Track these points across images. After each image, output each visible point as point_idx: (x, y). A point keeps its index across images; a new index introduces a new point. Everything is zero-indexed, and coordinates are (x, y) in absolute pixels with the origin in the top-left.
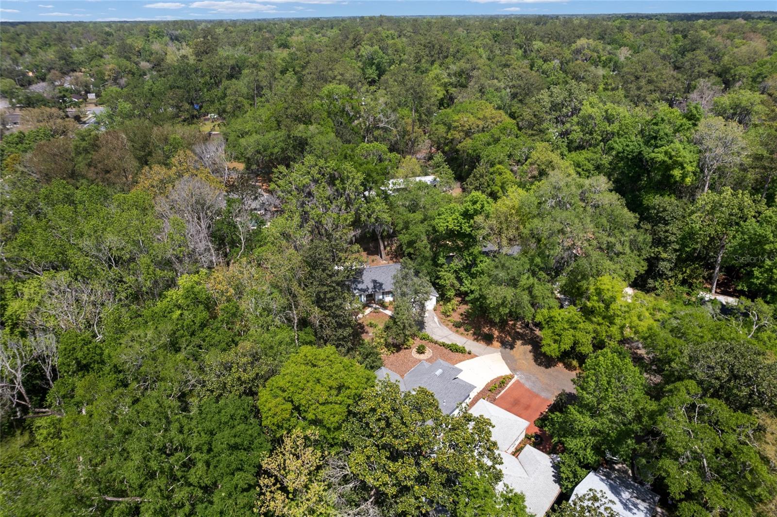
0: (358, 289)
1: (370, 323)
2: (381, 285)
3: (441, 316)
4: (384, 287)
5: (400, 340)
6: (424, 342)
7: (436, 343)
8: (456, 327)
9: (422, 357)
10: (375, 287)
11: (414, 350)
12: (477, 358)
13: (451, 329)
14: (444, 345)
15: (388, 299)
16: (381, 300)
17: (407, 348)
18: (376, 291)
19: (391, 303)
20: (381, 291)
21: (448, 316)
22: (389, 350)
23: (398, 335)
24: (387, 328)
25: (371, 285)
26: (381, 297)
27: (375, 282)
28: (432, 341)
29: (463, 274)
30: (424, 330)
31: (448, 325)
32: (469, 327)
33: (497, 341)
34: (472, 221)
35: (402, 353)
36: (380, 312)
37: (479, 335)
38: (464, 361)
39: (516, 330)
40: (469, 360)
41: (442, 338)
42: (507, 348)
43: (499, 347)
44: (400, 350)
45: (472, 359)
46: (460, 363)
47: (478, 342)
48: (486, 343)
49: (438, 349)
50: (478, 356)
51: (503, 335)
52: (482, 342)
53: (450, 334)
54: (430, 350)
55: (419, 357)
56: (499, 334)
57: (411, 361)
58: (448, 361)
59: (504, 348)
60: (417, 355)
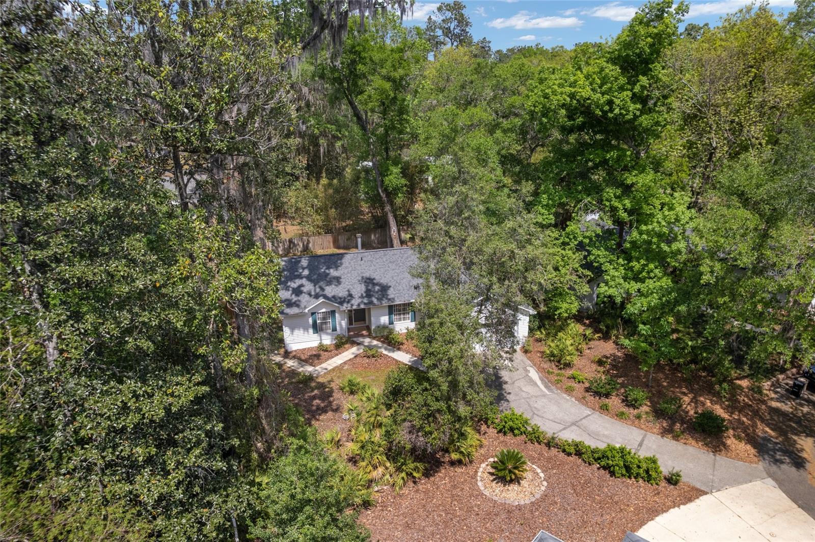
0: (325, 297)
1: (351, 384)
2: (385, 289)
3: (546, 365)
4: (391, 293)
5: (438, 438)
6: (512, 443)
7: (550, 444)
8: (597, 394)
9: (514, 495)
10: (369, 294)
11: (484, 469)
12: (704, 498)
13: (582, 400)
14: (578, 451)
15: (403, 326)
16: (384, 327)
17: (460, 462)
18: (371, 303)
19: (409, 335)
20: (385, 303)
21: (568, 365)
22: (399, 470)
23: (431, 416)
24: (396, 393)
25: (359, 290)
26: (385, 320)
27: (369, 281)
28: (535, 437)
29: (600, 254)
30: (506, 404)
31: (569, 391)
32: (634, 395)
33: (737, 438)
34: (644, 80)
35: (443, 477)
36: (381, 355)
38: (664, 511)
39: (769, 404)
40: (679, 506)
41: (564, 429)
42: (782, 462)
43: (756, 459)
44: (438, 467)
45: (687, 503)
46: (652, 519)
47: (678, 440)
48: (706, 445)
49: (563, 464)
50: (705, 493)
51: (745, 419)
52: (691, 441)
53: (586, 417)
54: (539, 471)
55: (504, 494)
56: (731, 416)
57: (476, 509)
58: (608, 511)
59: (775, 464)
60: (498, 488)
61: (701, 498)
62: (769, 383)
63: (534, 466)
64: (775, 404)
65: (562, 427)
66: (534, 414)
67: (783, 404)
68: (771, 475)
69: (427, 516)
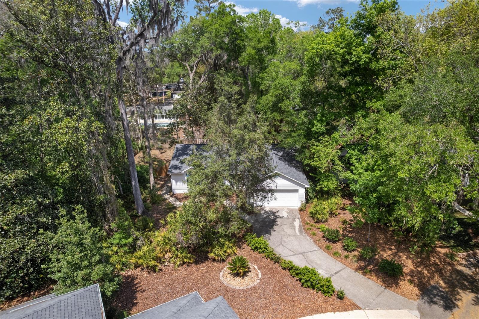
3: (308, 219)
7: (277, 260)
8: (329, 240)
9: (237, 284)
13: (317, 242)
14: (290, 268)
17: (214, 260)
21: (319, 221)
28: (270, 256)
30: (267, 236)
31: (313, 235)
32: (352, 244)
33: (411, 282)
35: (203, 267)
37: (371, 260)
38: (322, 312)
39: (456, 267)
40: (335, 312)
41: (293, 255)
42: (435, 303)
43: (416, 297)
44: (205, 260)
45: (342, 311)
46: (311, 315)
47: (365, 275)
48: (383, 281)
49: (277, 273)
50: (360, 308)
51: (426, 272)
52: (375, 278)
53: (313, 251)
54: (260, 274)
55: (231, 282)
56: (416, 268)
57: (210, 286)
58: (285, 304)
59: (429, 303)
60: (230, 277)
61: (355, 311)
62: (465, 254)
63: (259, 271)
64: (460, 268)
65: (293, 253)
66: (281, 244)
67: (468, 269)
68: (419, 309)
69: (182, 283)
